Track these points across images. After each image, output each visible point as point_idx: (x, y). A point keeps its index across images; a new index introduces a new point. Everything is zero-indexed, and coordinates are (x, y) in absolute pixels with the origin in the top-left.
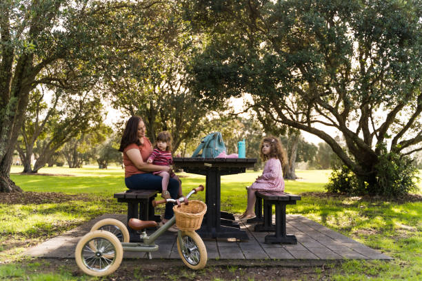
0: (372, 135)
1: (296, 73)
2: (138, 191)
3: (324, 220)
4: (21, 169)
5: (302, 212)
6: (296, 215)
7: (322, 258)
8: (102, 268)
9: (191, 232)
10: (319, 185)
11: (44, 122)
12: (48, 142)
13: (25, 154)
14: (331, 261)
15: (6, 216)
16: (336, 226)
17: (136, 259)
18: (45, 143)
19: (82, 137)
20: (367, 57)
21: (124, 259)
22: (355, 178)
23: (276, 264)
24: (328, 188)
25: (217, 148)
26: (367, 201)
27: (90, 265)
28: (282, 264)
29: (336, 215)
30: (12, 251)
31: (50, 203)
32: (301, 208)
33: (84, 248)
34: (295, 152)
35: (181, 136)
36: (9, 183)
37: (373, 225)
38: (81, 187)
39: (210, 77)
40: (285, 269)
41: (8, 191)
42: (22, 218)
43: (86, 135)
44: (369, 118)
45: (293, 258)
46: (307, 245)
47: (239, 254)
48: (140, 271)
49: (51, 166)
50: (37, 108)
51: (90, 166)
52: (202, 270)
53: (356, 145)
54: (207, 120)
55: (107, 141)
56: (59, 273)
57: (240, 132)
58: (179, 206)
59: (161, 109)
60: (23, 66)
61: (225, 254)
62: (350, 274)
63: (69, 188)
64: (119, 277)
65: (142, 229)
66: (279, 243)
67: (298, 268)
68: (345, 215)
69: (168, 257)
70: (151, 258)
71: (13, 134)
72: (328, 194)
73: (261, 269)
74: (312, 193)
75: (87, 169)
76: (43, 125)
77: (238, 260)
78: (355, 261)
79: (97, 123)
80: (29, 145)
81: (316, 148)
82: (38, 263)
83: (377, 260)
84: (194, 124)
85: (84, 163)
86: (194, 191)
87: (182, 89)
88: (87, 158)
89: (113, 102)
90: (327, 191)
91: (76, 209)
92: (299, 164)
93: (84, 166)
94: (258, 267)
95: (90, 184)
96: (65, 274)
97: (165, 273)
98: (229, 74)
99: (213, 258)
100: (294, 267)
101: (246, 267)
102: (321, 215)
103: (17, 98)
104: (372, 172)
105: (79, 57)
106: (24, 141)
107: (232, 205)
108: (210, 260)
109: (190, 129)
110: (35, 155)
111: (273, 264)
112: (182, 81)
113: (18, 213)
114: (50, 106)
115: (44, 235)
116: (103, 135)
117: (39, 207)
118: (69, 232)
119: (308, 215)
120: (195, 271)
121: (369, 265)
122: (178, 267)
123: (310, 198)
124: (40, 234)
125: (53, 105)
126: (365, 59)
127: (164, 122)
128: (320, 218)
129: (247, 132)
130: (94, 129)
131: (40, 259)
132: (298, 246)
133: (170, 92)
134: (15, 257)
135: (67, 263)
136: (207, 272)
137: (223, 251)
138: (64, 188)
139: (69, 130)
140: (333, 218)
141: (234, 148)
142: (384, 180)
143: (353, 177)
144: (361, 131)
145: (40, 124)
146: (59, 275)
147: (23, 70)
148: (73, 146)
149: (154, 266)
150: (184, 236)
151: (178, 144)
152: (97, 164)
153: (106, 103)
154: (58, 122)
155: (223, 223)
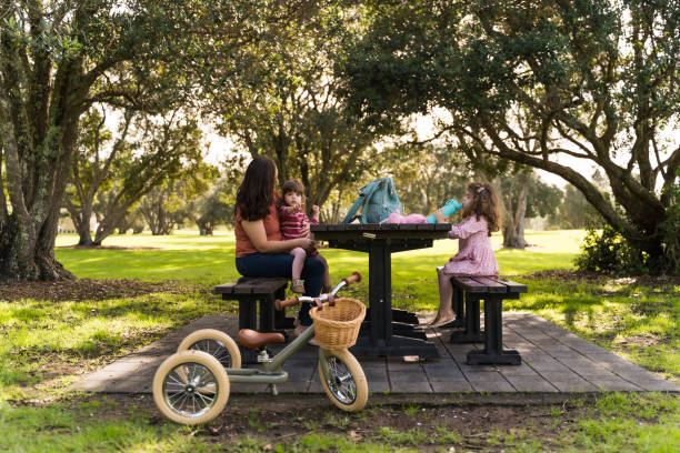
0: (656, 171)
1: (523, 69)
2: (256, 280)
3: (570, 321)
4: (76, 239)
5: (534, 308)
6: (522, 313)
7: (563, 391)
8: (197, 410)
9: (340, 350)
10: (564, 258)
11: (108, 162)
12: (116, 194)
13: (81, 215)
14: (577, 395)
15: (49, 322)
16: (589, 331)
17: (253, 394)
18: (111, 196)
19: (171, 185)
20: (645, 37)
21: (232, 395)
22: (625, 245)
23: (486, 401)
24: (580, 264)
25: (386, 204)
26: (647, 286)
27: (177, 406)
28: (495, 400)
29: (591, 312)
30: (56, 381)
31: (119, 297)
32: (530, 300)
33: (167, 378)
34: (524, 202)
35: (331, 179)
36: (53, 267)
37: (655, 329)
38: (169, 268)
39: (374, 82)
40: (499, 408)
41: (52, 279)
42: (73, 323)
43: (177, 181)
44: (651, 142)
45: (512, 390)
46: (538, 368)
47: (423, 384)
48: (260, 414)
49: (123, 232)
50: (96, 140)
51: (186, 231)
52: (360, 412)
53: (626, 189)
54: (375, 151)
55: (212, 189)
56: (128, 419)
57: (430, 170)
58: (320, 309)
59: (297, 135)
60: (67, 74)
61: (399, 383)
62: (609, 417)
63: (150, 270)
64: (224, 425)
65: (260, 347)
66: (491, 364)
67: (522, 407)
68: (606, 310)
69: (305, 391)
70: (276, 392)
71: (57, 187)
72: (579, 274)
73: (460, 410)
74: (553, 271)
75: (180, 236)
76: (106, 167)
77: (420, 394)
78: (618, 395)
79: (194, 161)
80: (86, 200)
81: (561, 193)
82: (95, 403)
83: (657, 392)
84: (352, 159)
85: (176, 226)
86: (344, 283)
87: (332, 101)
88: (180, 218)
89: (218, 127)
90: (577, 268)
91: (160, 306)
92: (532, 220)
93: (175, 231)
94: (454, 406)
95: (184, 263)
96: (138, 421)
97: (300, 419)
98: (405, 76)
99: (380, 390)
100: (515, 406)
101: (434, 406)
102: (565, 312)
103: (59, 128)
104: (655, 235)
105: (156, 56)
106: (78, 193)
107: (415, 296)
108: (374, 395)
109: (346, 167)
110: (98, 216)
111: (479, 400)
112: (331, 87)
113: (68, 316)
114: (117, 135)
115: (108, 353)
116: (203, 181)
117: (100, 305)
118: (146, 348)
119: (543, 312)
120: (349, 414)
121: (643, 401)
122: (320, 406)
123: (548, 281)
124: (102, 352)
125: (121, 133)
126: (643, 41)
127: (302, 157)
128: (563, 317)
129: (443, 169)
130: (190, 172)
131: (100, 394)
132: (523, 369)
133: (312, 105)
134: (60, 391)
135: (141, 401)
136: (369, 415)
137: (395, 379)
138: (142, 270)
139: (149, 175)
140: (586, 317)
141: (422, 196)
142: (675, 248)
143: (622, 243)
144: (636, 166)
145: (102, 167)
146: (128, 424)
147: (66, 81)
148: (157, 200)
149: (282, 406)
150: (329, 357)
151: (328, 193)
152: (196, 227)
153: (207, 128)
154: (130, 162)
155: (398, 330)
